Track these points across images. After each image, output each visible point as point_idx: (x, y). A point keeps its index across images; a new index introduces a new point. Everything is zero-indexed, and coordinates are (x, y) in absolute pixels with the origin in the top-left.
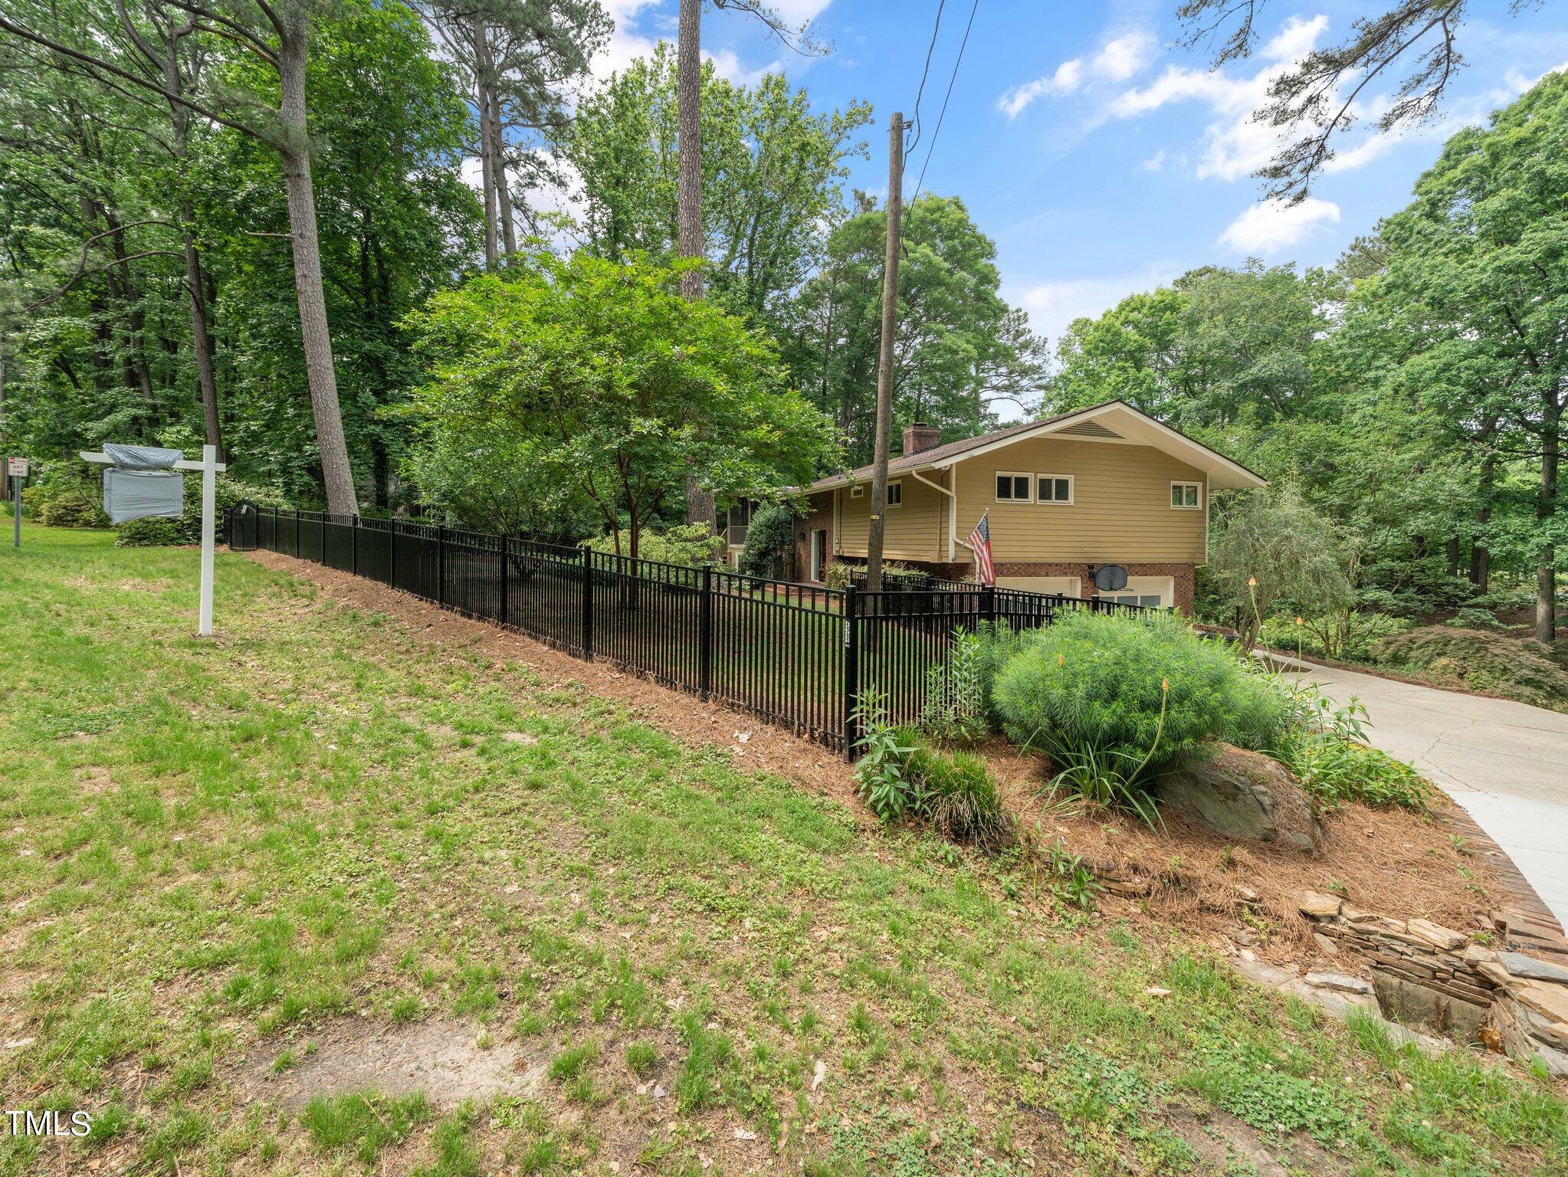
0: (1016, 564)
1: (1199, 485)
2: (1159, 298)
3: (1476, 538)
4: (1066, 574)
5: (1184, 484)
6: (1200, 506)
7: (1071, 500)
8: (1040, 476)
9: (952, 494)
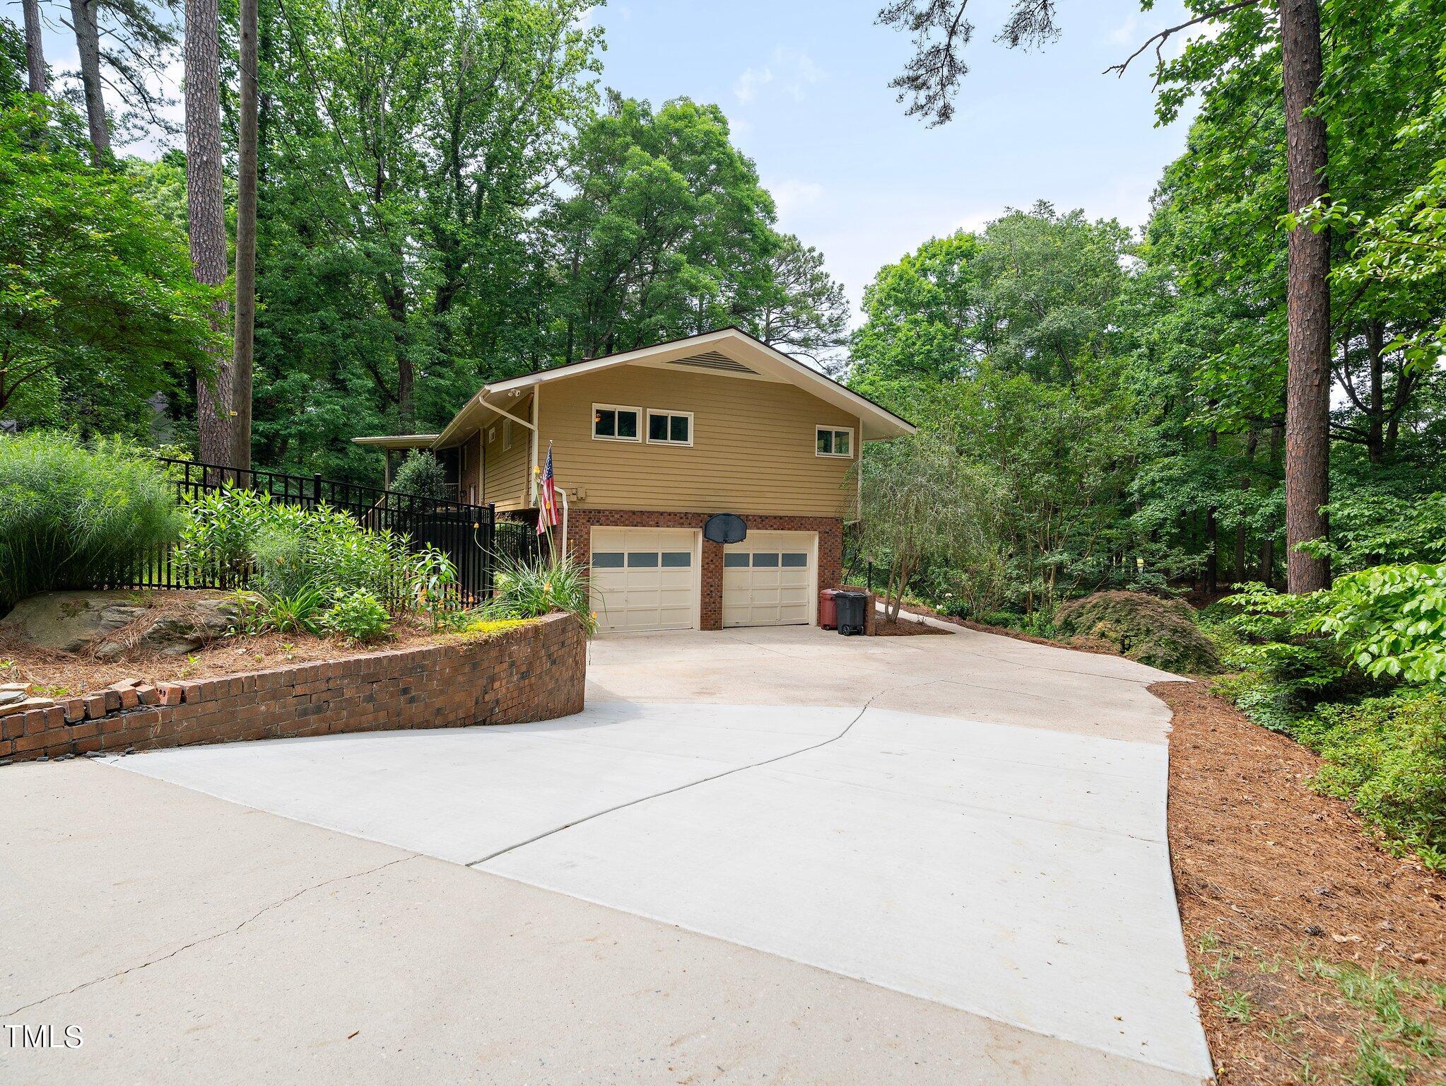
0: (617, 512)
1: (851, 431)
2: (955, 243)
3: (1214, 509)
4: (682, 525)
5: (834, 429)
6: (851, 454)
7: (691, 441)
8: (650, 411)
9: (534, 427)
